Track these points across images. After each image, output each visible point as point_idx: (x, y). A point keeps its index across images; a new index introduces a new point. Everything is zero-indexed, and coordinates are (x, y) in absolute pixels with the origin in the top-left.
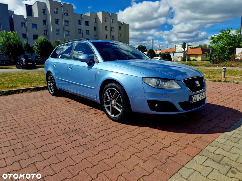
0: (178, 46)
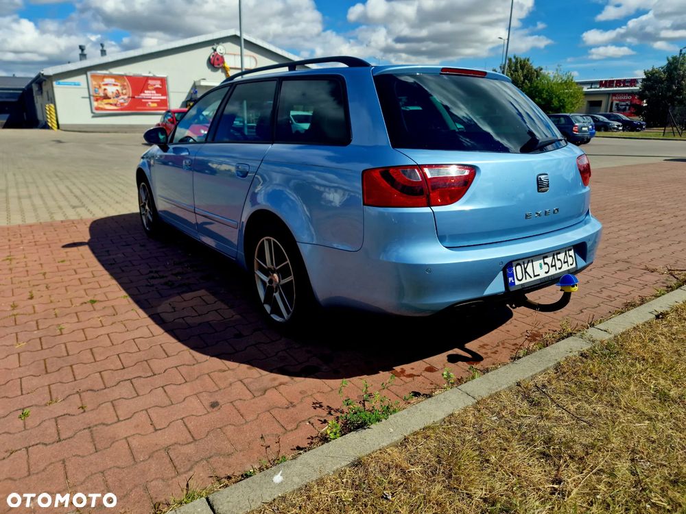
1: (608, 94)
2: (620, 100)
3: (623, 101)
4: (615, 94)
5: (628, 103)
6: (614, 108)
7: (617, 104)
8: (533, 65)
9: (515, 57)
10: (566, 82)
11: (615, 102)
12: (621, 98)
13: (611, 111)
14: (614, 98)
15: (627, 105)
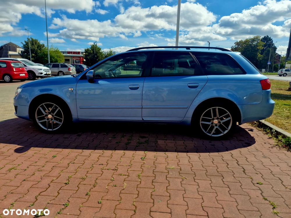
1: (71, 57)
2: (76, 59)
3: (77, 59)
4: (73, 57)
5: (79, 60)
6: (74, 62)
7: (75, 61)
8: (40, 42)
9: (31, 38)
10: (56, 51)
11: (74, 60)
12: (76, 58)
13: (74, 63)
14: (74, 58)
15: (79, 61)
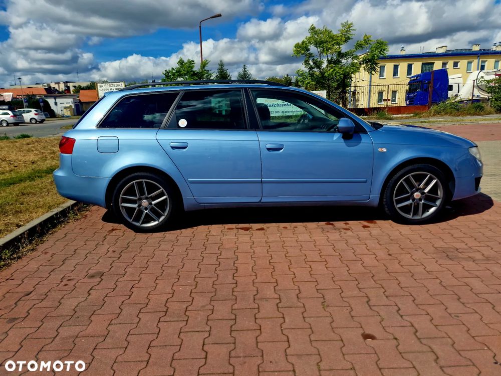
0: (103, 85)
